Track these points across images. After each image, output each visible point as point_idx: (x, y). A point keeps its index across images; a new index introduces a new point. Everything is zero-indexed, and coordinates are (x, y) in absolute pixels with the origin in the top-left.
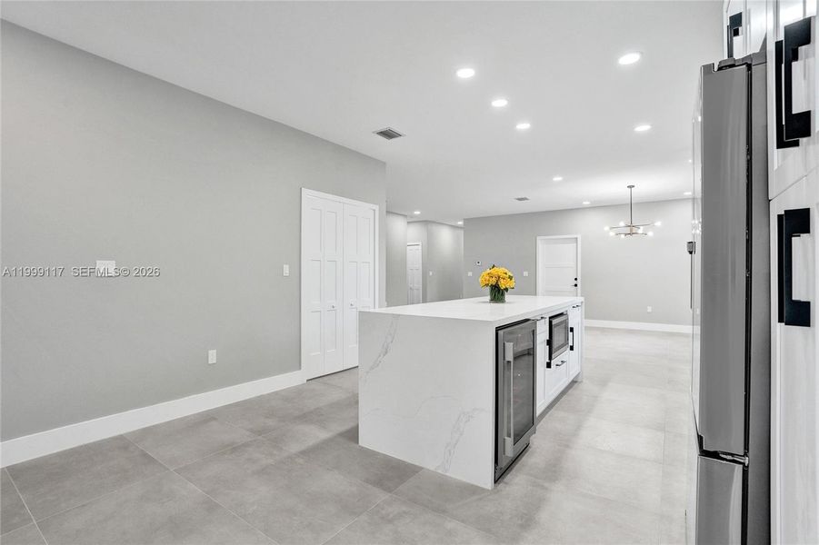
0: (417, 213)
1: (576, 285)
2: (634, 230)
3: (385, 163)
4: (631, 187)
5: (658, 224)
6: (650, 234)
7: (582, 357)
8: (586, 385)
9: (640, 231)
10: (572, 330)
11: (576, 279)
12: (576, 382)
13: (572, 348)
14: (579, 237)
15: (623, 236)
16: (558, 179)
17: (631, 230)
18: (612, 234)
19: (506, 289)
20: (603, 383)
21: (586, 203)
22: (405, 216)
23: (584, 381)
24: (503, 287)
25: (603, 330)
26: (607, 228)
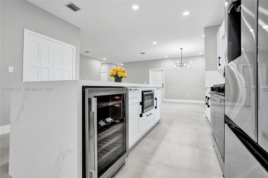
0: (104, 59)
1: (163, 87)
2: (183, 65)
3: (80, 29)
4: (181, 49)
5: (191, 62)
6: (188, 66)
7: (161, 112)
8: (163, 125)
9: (185, 65)
10: (156, 99)
11: (163, 85)
12: (159, 123)
13: (156, 107)
14: (164, 69)
15: (179, 67)
16: (154, 43)
17: (182, 65)
18: (175, 66)
19: (122, 77)
20: (170, 123)
21: (166, 56)
22: (101, 60)
23: (162, 122)
24: (120, 76)
25: (172, 103)
26: (173, 64)
